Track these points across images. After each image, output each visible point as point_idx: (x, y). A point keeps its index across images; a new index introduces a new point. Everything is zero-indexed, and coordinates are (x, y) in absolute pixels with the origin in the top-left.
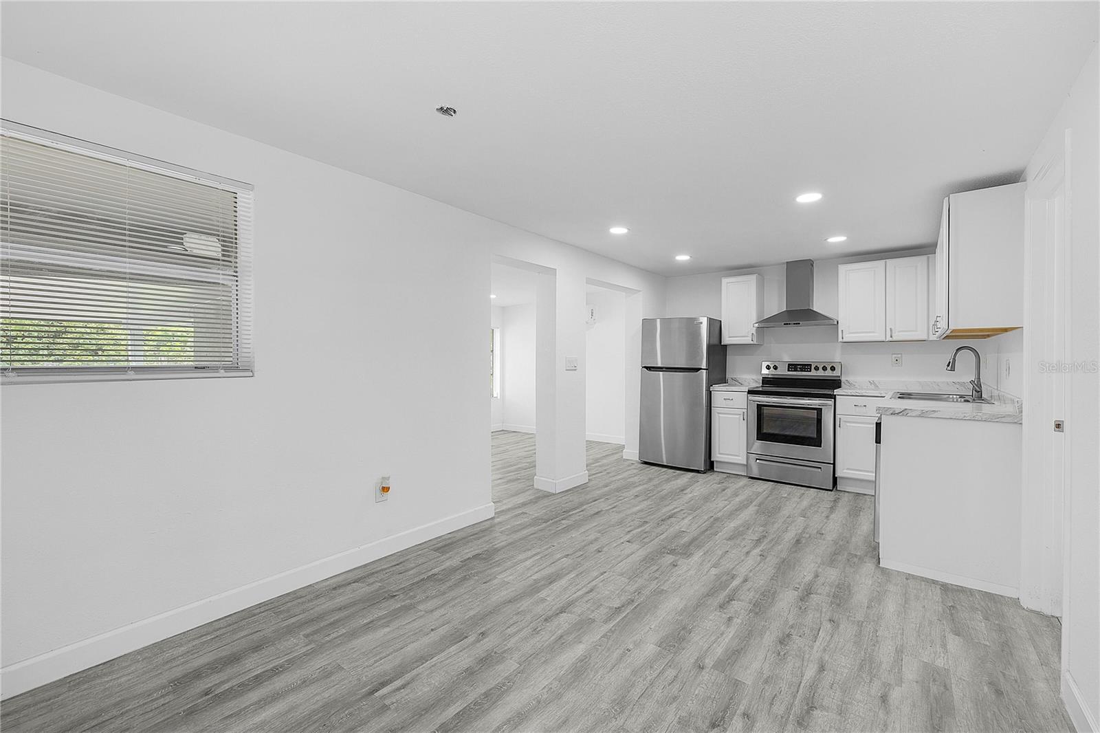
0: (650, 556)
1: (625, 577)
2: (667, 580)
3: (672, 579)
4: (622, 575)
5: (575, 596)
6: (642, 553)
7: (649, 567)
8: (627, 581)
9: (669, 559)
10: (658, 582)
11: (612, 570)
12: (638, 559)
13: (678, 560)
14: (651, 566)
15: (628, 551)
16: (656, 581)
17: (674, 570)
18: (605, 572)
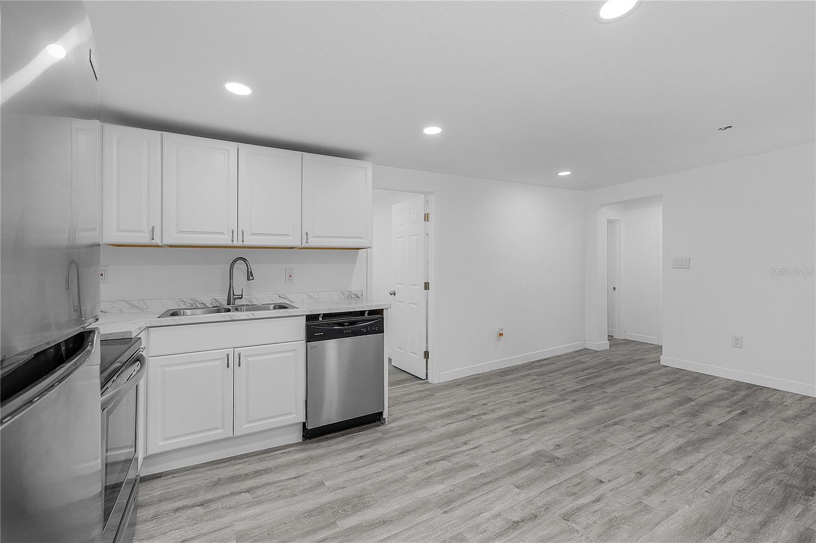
0: (579, 459)
1: (609, 443)
2: (572, 435)
3: (568, 435)
4: (612, 445)
5: (652, 436)
6: (588, 463)
7: (584, 448)
8: (608, 440)
9: (559, 453)
10: (581, 435)
11: (622, 451)
12: (594, 457)
13: (552, 450)
14: (582, 449)
15: (604, 468)
16: (581, 436)
17: (561, 442)
18: (629, 449)
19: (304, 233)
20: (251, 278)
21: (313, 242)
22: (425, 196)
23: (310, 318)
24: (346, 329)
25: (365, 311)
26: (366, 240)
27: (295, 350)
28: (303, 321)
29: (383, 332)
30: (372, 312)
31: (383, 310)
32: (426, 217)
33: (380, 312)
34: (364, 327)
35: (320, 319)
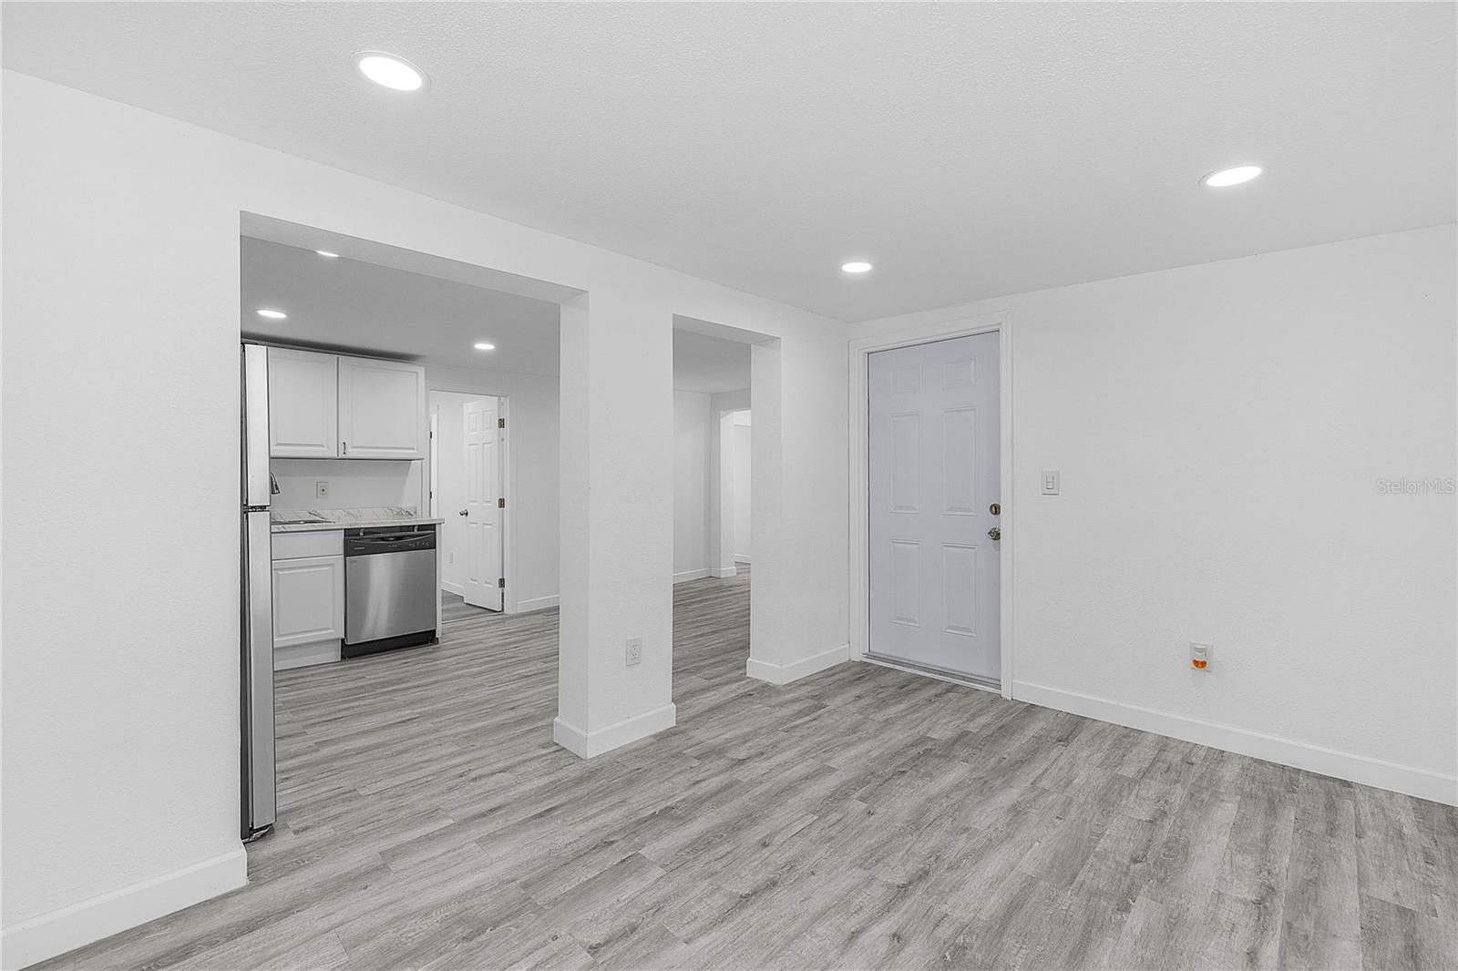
19: (341, 442)
20: (276, 491)
21: (351, 453)
22: (499, 399)
23: (350, 533)
24: (391, 544)
25: (414, 526)
26: (417, 450)
27: (333, 564)
28: (341, 535)
29: (435, 548)
30: (421, 527)
31: (435, 525)
32: (501, 423)
33: (432, 527)
34: (411, 542)
35: (361, 534)
